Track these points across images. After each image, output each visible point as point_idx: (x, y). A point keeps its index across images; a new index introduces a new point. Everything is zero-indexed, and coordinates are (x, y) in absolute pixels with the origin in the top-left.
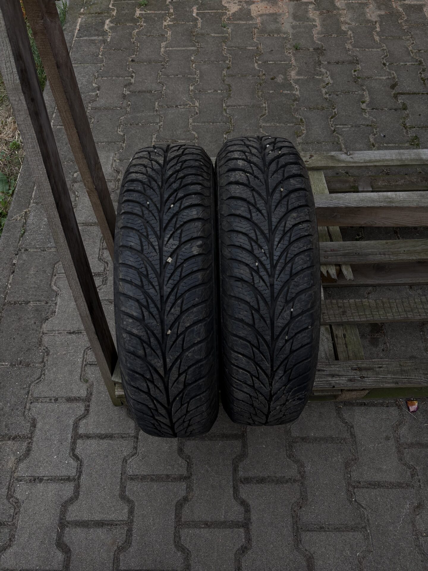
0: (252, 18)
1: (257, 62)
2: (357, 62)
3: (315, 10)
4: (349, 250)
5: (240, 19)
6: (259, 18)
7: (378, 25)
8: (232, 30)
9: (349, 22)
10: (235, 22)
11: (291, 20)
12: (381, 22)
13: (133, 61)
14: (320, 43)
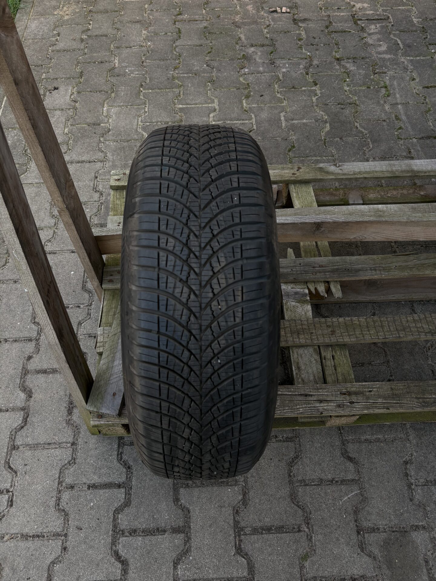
4: (338, 266)
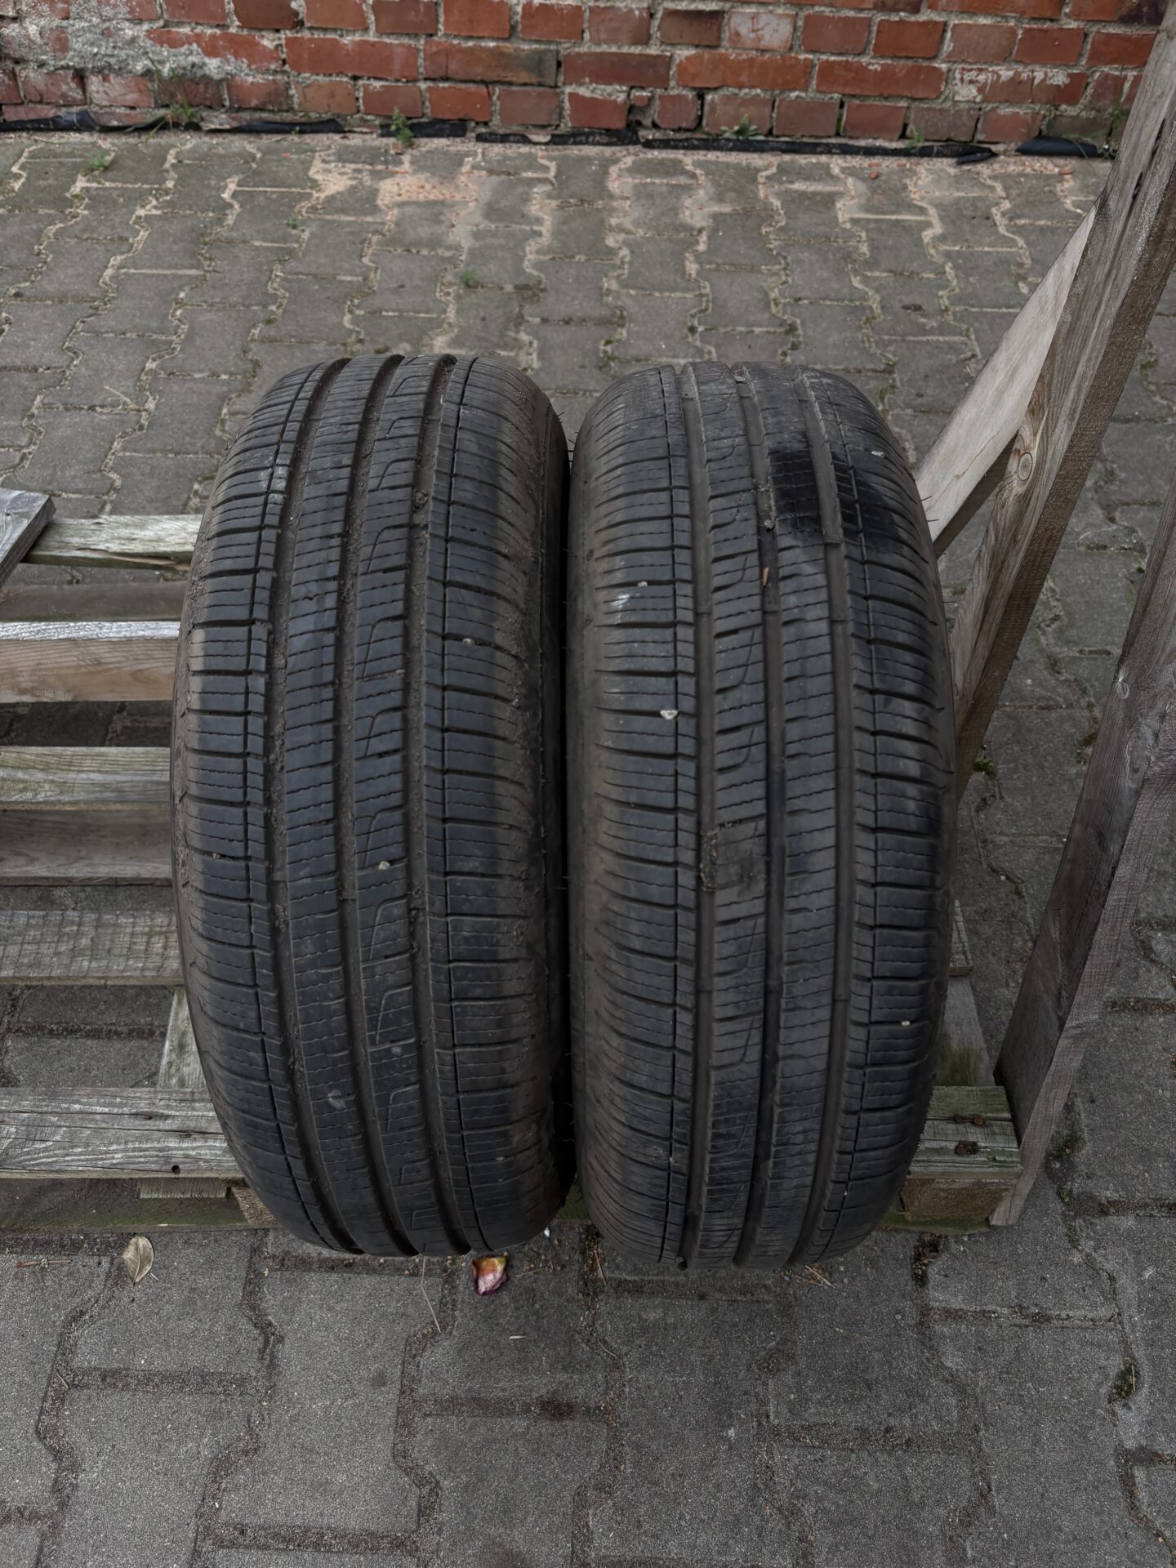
0: (375, 209)
1: (351, 312)
2: (621, 321)
3: (549, 196)
5: (343, 211)
6: (396, 211)
7: (704, 237)
8: (313, 235)
9: (629, 226)
10: (328, 217)
11: (478, 218)
12: (714, 231)
13: (17, 295)
14: (536, 273)
